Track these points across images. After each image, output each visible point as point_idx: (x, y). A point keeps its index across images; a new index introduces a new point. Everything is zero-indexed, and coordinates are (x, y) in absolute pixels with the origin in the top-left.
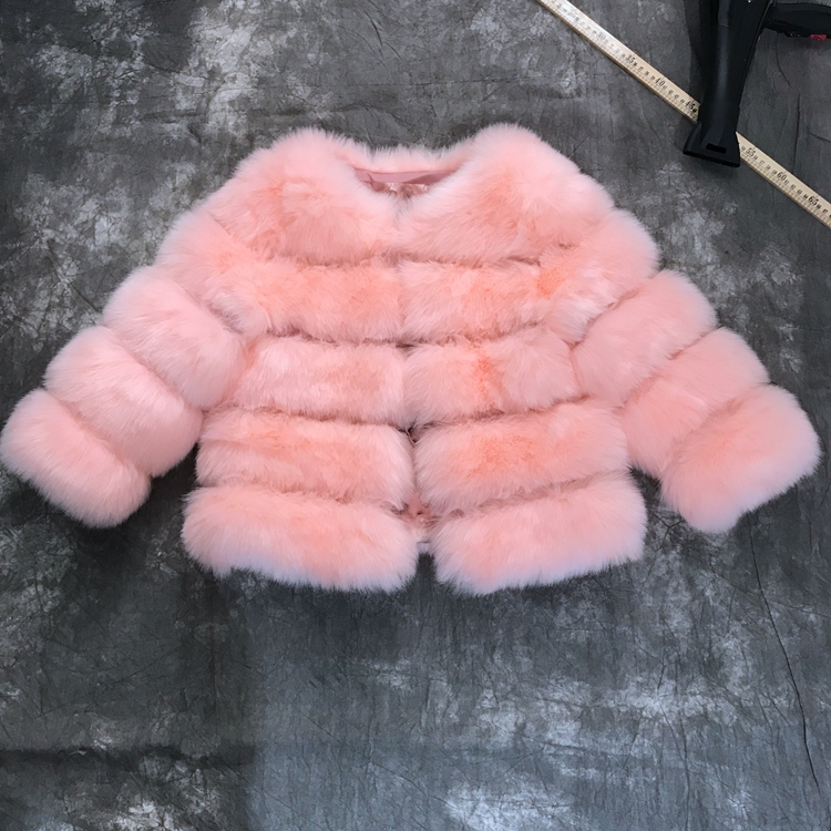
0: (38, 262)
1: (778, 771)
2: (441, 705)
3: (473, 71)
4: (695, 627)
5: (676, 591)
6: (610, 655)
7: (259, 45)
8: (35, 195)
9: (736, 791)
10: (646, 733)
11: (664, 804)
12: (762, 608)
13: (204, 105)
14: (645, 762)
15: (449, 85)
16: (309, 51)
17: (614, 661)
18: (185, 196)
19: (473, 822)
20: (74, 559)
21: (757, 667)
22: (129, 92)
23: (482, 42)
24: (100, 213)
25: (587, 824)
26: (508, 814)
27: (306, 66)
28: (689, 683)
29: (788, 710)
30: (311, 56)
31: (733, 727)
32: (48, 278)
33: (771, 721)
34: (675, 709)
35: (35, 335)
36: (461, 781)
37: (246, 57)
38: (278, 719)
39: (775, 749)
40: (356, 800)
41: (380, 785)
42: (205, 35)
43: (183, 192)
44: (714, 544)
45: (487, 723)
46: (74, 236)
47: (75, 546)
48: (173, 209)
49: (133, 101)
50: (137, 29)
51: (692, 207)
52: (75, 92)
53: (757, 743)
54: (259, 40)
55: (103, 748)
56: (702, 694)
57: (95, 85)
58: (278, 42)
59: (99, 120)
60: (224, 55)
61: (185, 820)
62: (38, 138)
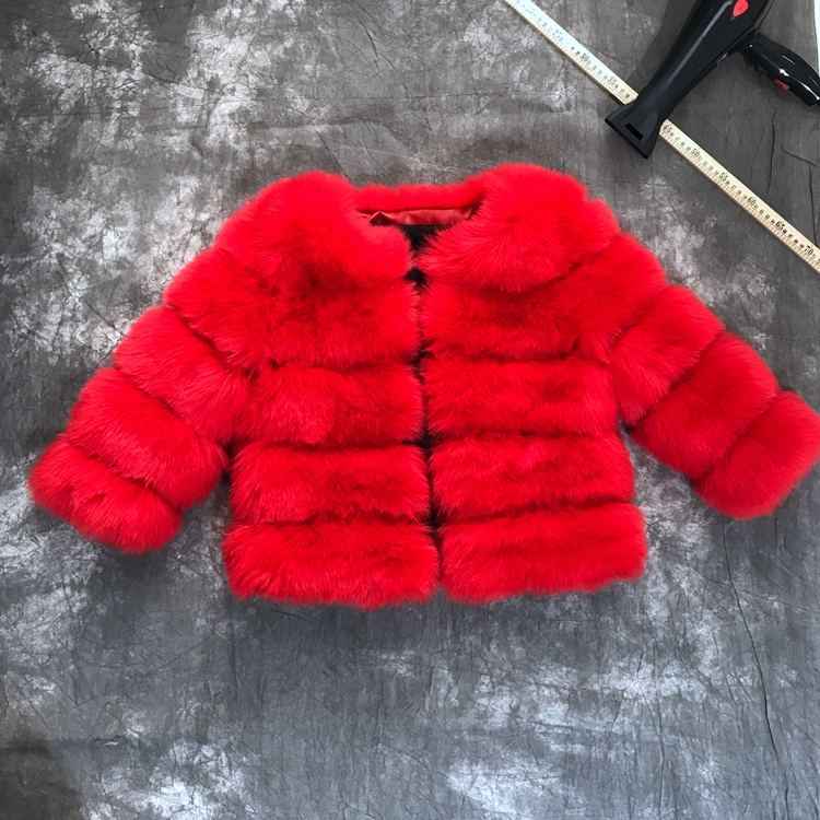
0: (48, 276)
1: (742, 742)
2: (443, 691)
3: (466, 86)
4: (670, 617)
5: (655, 584)
6: (595, 643)
7: (256, 55)
8: (42, 208)
9: (704, 760)
10: (627, 713)
11: (642, 773)
12: (732, 597)
13: (205, 117)
14: (625, 738)
15: (443, 99)
16: (306, 63)
17: (598, 648)
18: (190, 210)
19: (472, 794)
20: (98, 564)
21: (727, 651)
22: (129, 104)
23: (475, 54)
24: (107, 227)
25: (573, 793)
26: (503, 786)
27: (303, 77)
28: (665, 666)
29: (752, 688)
30: (308, 67)
31: (702, 704)
32: (60, 292)
33: (736, 698)
34: (653, 690)
35: (50, 349)
36: (462, 758)
37: (243, 68)
38: (294, 707)
39: (740, 723)
40: (368, 777)
41: (389, 763)
42: (203, 45)
43: (187, 206)
44: (689, 540)
45: (485, 706)
46: (83, 250)
48: (178, 223)
49: (135, 113)
50: (134, 38)
51: (675, 220)
52: (76, 103)
53: (724, 718)
54: (256, 50)
55: (136, 735)
56: (677, 676)
57: (96, 96)
58: (275, 53)
59: (101, 132)
60: (222, 65)
61: (213, 798)
62: (41, 151)
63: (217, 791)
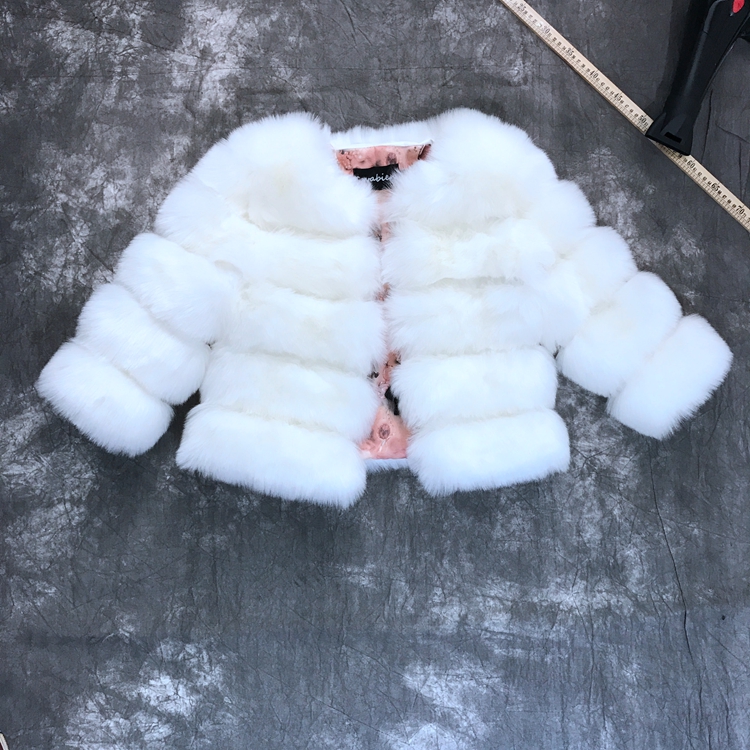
0: (54, 223)
1: (662, 647)
2: (401, 600)
3: (434, 58)
4: (603, 539)
5: (590, 510)
6: (536, 561)
7: (245, 27)
8: (49, 161)
9: (628, 663)
10: (563, 622)
11: (574, 675)
12: (658, 524)
13: (197, 82)
14: (560, 644)
15: (413, 71)
16: (289, 35)
17: (539, 566)
18: (182, 166)
19: (424, 691)
20: (96, 481)
21: (652, 571)
22: (129, 68)
23: (442, 31)
24: (107, 180)
25: (513, 691)
26: (452, 685)
27: (287, 48)
28: (597, 582)
29: (674, 603)
30: (291, 39)
31: (630, 617)
32: (64, 238)
33: (660, 613)
34: (586, 603)
35: (55, 289)
36: (415, 658)
37: (233, 38)
38: (268, 612)
39: (661, 632)
40: (333, 674)
41: (351, 663)
42: (197, 16)
43: (180, 163)
44: (622, 473)
45: (438, 615)
46: (85, 200)
47: (96, 470)
48: (172, 177)
49: (134, 77)
50: (135, 8)
51: (618, 187)
52: (81, 66)
53: (648, 628)
54: (245, 22)
55: (127, 635)
56: (606, 591)
57: (99, 61)
58: (262, 25)
59: (104, 94)
60: (214, 35)
61: (194, 690)
62: (48, 109)
63: (198, 684)
